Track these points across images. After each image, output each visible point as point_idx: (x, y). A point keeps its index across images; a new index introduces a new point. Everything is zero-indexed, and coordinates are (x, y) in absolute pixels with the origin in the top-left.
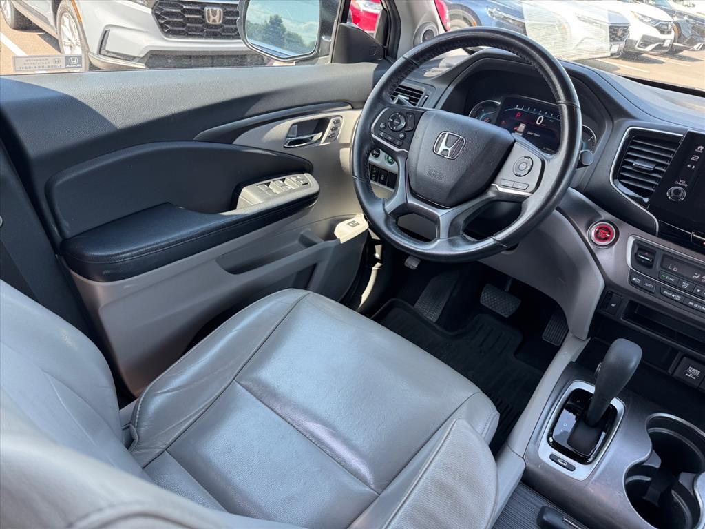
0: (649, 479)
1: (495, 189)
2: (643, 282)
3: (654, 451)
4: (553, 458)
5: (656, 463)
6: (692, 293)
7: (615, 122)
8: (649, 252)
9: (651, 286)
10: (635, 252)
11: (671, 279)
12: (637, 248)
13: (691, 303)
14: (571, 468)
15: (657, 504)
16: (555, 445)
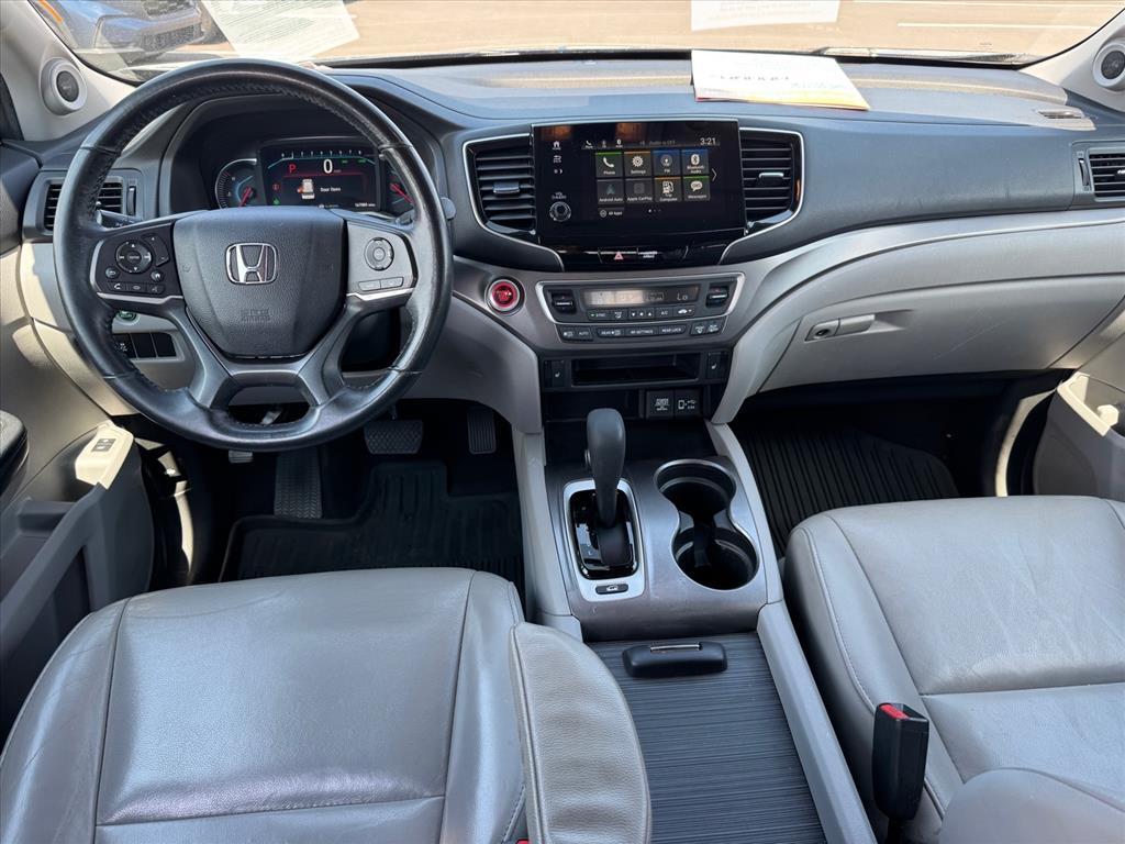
0: (691, 544)
1: (356, 301)
2: (576, 334)
3: (682, 513)
4: (601, 591)
5: (690, 525)
6: (628, 321)
7: (442, 141)
8: (565, 295)
9: (587, 333)
10: (551, 301)
11: (602, 315)
12: (549, 295)
13: (633, 332)
14: (623, 588)
15: (709, 564)
16: (593, 575)
